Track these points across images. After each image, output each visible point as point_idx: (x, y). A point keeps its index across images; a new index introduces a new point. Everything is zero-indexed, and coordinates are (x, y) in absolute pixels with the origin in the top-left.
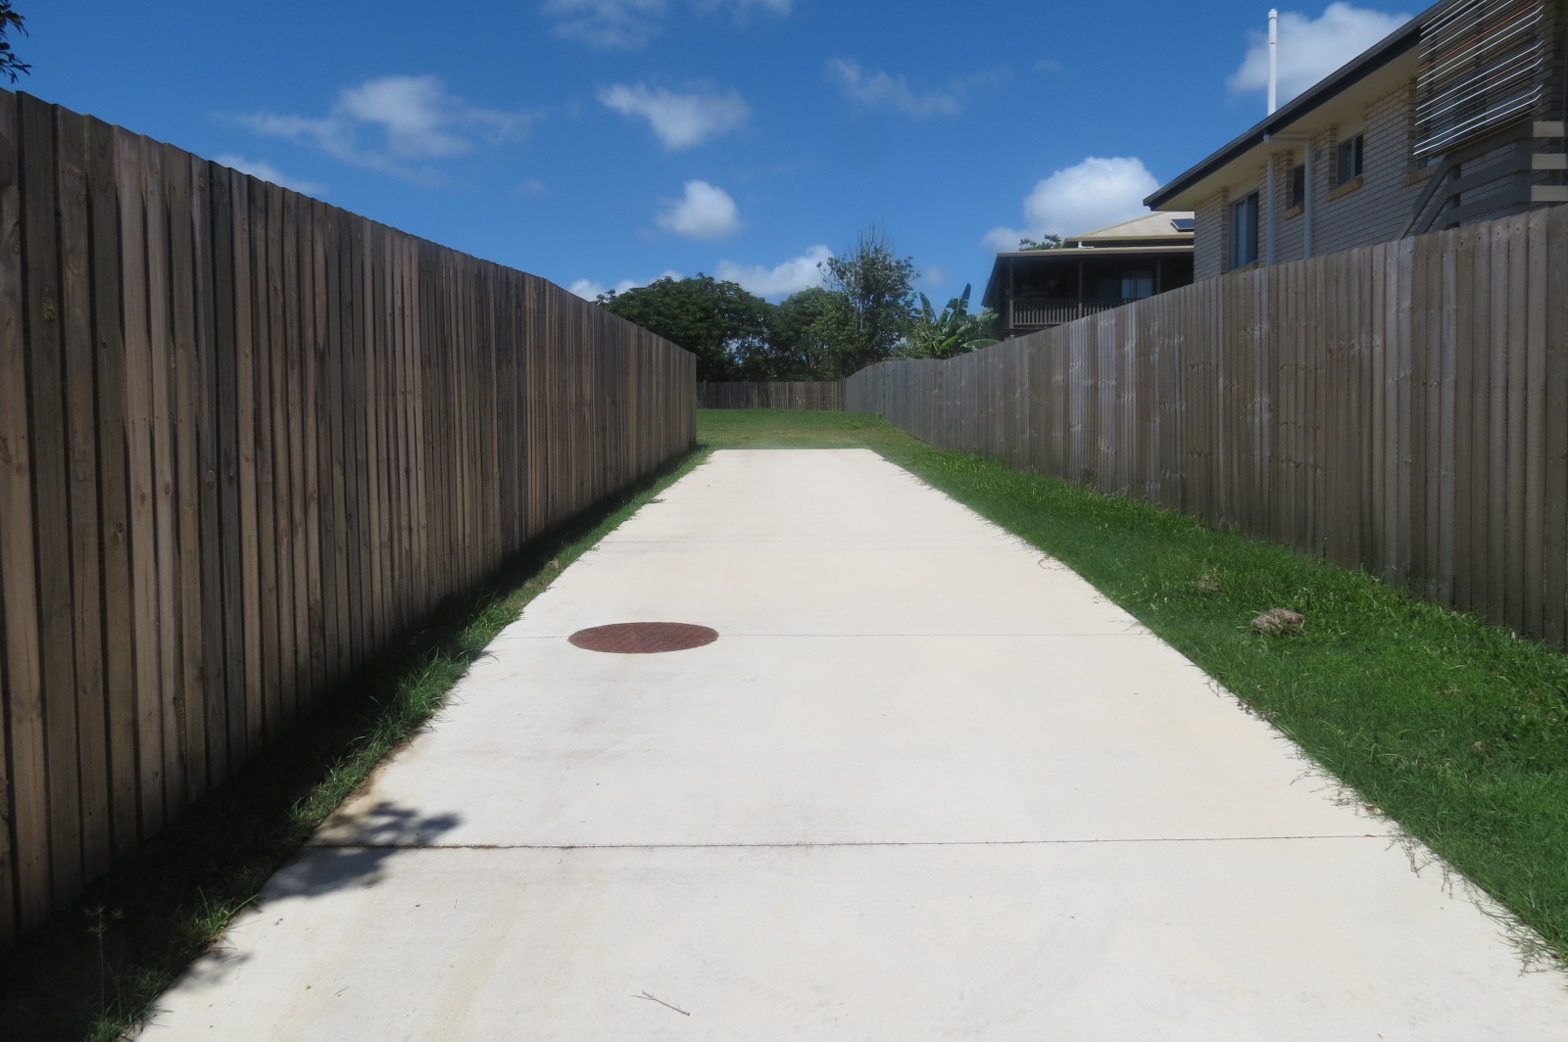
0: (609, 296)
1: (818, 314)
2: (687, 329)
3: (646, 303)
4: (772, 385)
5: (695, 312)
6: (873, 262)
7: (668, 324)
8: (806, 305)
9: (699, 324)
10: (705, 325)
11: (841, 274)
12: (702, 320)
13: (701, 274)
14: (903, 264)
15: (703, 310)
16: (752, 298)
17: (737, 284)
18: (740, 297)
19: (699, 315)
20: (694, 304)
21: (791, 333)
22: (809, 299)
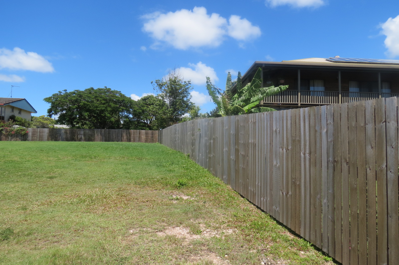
0: (64, 92)
1: (152, 105)
2: (97, 107)
3: (81, 96)
4: (132, 131)
5: (101, 100)
6: (175, 82)
7: (89, 104)
8: (147, 101)
9: (102, 105)
10: (105, 106)
11: (161, 86)
12: (104, 104)
13: (106, 87)
14: (187, 82)
15: (104, 100)
16: (125, 97)
17: (120, 92)
18: (121, 96)
19: (103, 102)
20: (101, 97)
21: (141, 111)
22: (148, 99)
